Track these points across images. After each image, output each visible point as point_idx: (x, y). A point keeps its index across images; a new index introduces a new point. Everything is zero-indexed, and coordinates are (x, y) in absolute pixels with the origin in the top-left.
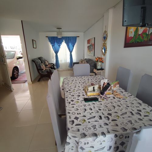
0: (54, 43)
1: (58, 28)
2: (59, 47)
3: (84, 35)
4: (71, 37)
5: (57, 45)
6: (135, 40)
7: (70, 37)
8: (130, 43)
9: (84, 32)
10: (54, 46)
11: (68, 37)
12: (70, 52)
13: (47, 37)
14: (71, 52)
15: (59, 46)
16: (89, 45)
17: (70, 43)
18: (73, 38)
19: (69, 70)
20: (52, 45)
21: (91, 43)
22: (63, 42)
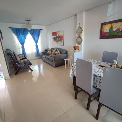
0: (19, 34)
1: (27, 21)
3: (46, 28)
4: (36, 30)
5: (22, 37)
6: (110, 34)
7: (35, 29)
8: (106, 36)
9: (46, 26)
10: (19, 37)
13: (11, 28)
15: (25, 37)
16: (55, 36)
17: (35, 35)
18: (37, 30)
19: (36, 59)
20: (18, 36)
21: (58, 35)
22: (28, 34)
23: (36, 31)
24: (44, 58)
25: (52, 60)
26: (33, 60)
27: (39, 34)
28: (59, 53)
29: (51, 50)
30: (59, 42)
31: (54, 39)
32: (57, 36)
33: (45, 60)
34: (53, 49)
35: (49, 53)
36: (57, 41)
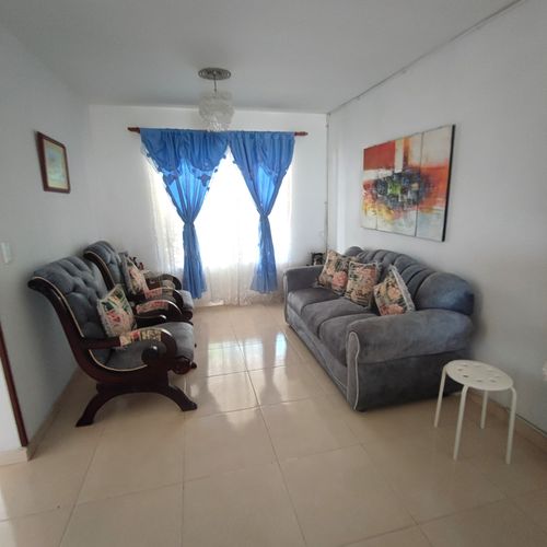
0: (178, 163)
1: (209, 73)
2: (205, 185)
3: (328, 126)
4: (267, 137)
5: (192, 176)
7: (262, 134)
9: (329, 114)
10: (176, 178)
11: (253, 135)
12: (260, 209)
13: (137, 130)
14: (265, 211)
15: (205, 180)
16: (384, 173)
17: (261, 164)
18: (277, 138)
19: (254, 303)
20: (167, 173)
21: (406, 159)
22: (223, 160)
23: (268, 146)
24: (295, 310)
25: (344, 352)
26: (238, 306)
27: (283, 160)
28: (401, 302)
29: (343, 264)
30: (413, 214)
31: (376, 189)
32: (398, 170)
33: (300, 328)
34: (361, 261)
35: (330, 284)
36: (396, 206)
